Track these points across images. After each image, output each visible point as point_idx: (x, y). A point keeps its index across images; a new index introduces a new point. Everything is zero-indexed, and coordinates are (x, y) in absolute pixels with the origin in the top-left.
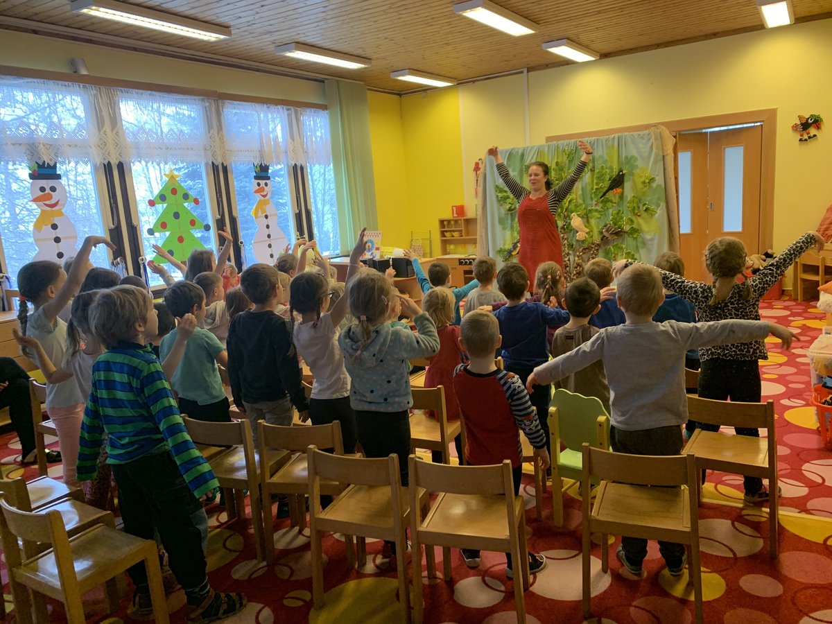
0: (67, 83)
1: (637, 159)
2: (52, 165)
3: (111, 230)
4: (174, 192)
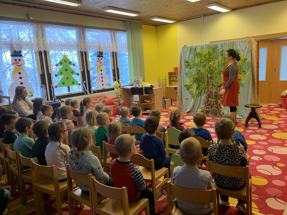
0: (25, 22)
1: (240, 51)
2: (19, 51)
3: (41, 75)
4: (65, 61)
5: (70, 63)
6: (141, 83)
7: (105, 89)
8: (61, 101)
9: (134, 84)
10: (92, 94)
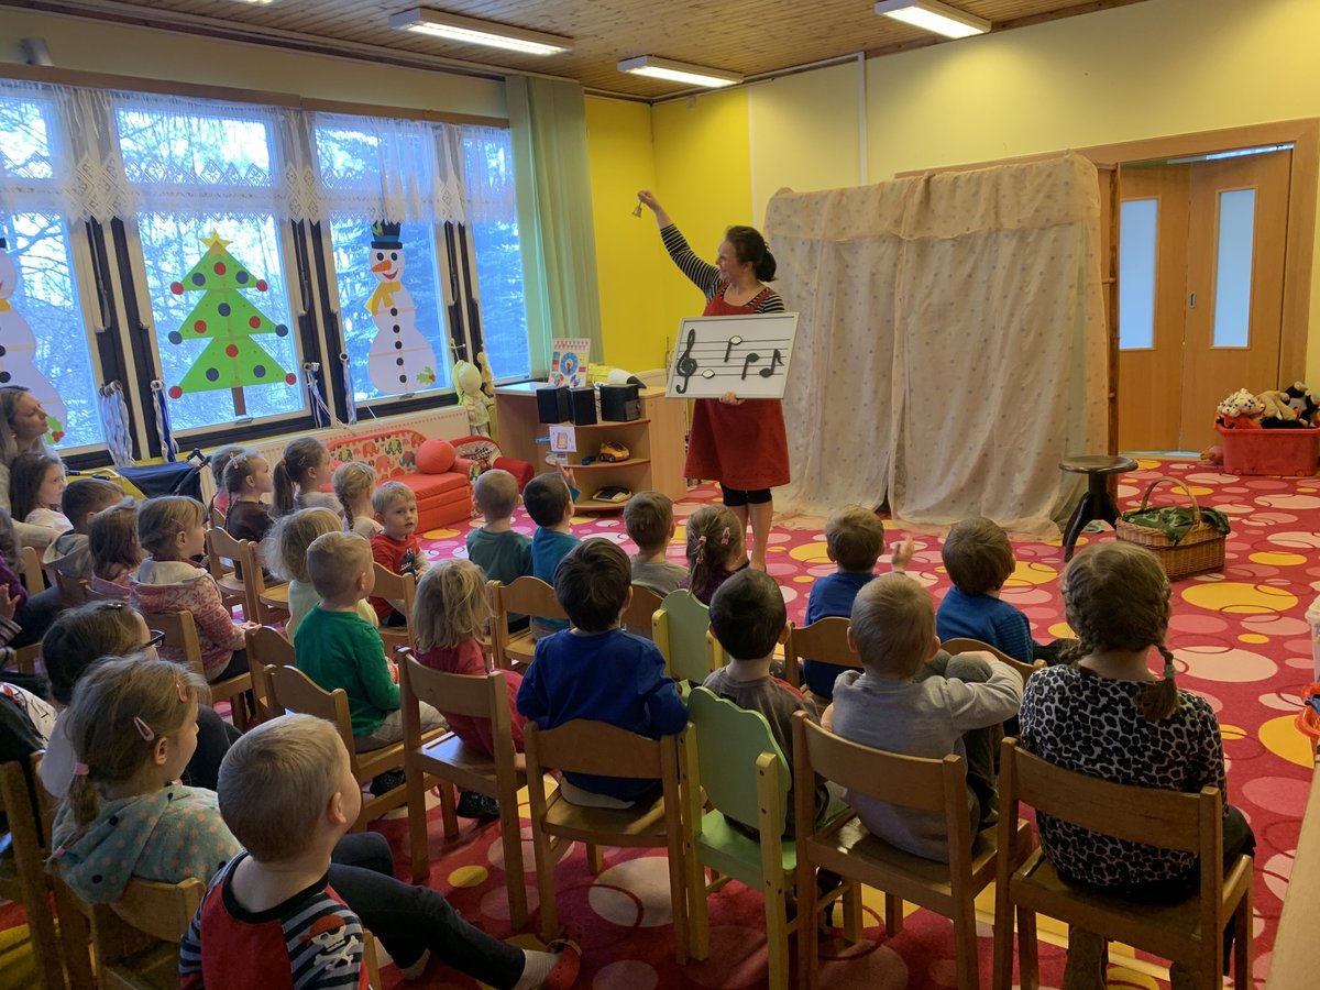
3: (99, 335)
4: (220, 268)
5: (243, 277)
6: (582, 370)
7: (414, 398)
8: (201, 457)
9: (551, 372)
10: (353, 423)
